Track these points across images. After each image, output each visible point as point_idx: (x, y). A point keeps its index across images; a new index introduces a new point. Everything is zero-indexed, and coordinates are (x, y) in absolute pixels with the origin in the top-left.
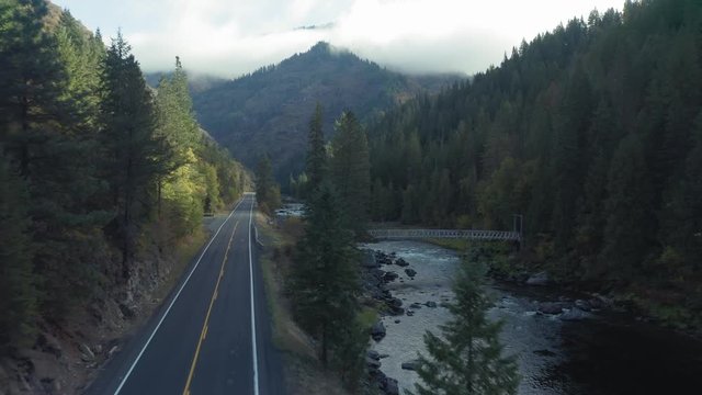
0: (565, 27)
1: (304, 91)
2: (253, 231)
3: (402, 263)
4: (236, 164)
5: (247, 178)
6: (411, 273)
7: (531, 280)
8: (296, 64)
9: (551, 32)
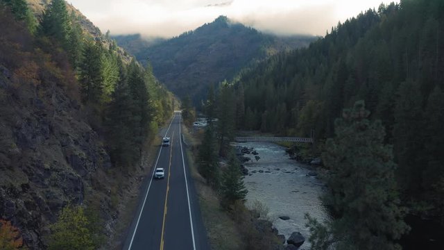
0: (364, 13)
1: (210, 47)
2: (182, 136)
3: (255, 153)
4: (170, 93)
5: (176, 102)
6: (257, 158)
7: (313, 162)
8: (205, 30)
9: (356, 17)
